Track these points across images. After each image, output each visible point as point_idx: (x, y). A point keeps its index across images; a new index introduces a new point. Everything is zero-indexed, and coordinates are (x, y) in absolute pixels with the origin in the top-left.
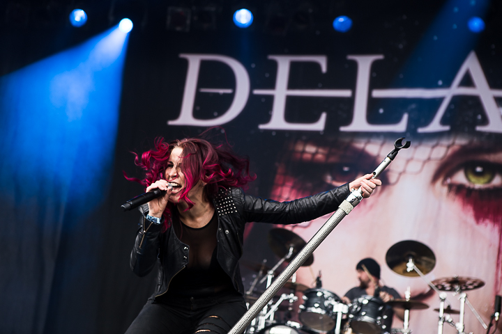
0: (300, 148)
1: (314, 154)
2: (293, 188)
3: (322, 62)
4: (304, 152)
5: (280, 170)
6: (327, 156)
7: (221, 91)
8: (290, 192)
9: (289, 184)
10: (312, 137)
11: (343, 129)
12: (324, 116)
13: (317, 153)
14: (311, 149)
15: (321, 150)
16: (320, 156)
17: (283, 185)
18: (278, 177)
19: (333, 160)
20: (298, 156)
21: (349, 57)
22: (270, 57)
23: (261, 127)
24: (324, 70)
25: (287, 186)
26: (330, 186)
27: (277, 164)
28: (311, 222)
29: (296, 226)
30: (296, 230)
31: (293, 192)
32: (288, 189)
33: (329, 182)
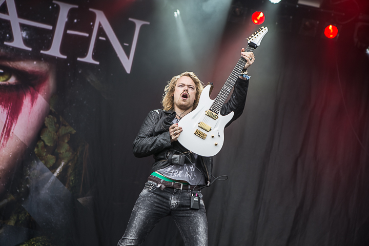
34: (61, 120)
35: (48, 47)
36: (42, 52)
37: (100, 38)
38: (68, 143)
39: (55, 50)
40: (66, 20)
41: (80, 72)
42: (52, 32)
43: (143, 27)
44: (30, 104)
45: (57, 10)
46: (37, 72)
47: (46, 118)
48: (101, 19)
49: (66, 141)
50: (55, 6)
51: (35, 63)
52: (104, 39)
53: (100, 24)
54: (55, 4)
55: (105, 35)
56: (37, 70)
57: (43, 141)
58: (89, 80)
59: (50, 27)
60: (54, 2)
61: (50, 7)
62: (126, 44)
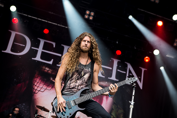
0: (44, 68)
1: (48, 71)
2: (40, 79)
3: (54, 44)
4: (45, 69)
5: (37, 73)
6: (52, 72)
7: (21, 45)
8: (39, 80)
9: (39, 78)
10: (48, 65)
11: (57, 65)
12: (52, 60)
13: (49, 70)
14: (47, 69)
15: (50, 70)
16: (50, 72)
17: (37, 78)
18: (36, 75)
19: (53, 73)
20: (43, 70)
21: (62, 45)
22: (38, 38)
23: (33, 59)
24: (54, 47)
25: (38, 78)
26: (52, 81)
27: (36, 71)
28: (44, 91)
29: (40, 91)
30: (40, 92)
31: (40, 80)
32: (39, 79)
33: (52, 80)
34: (119, 106)
35: (111, 76)
36: (109, 78)
37: (130, 74)
38: (122, 117)
39: (113, 78)
40: (117, 65)
41: (124, 87)
42: (112, 70)
43: (145, 71)
44: (106, 100)
45: (113, 62)
47: (113, 106)
48: (129, 67)
49: (122, 116)
51: (106, 82)
52: (131, 74)
53: (129, 69)
54: (112, 59)
55: (131, 73)
57: (113, 115)
58: (127, 91)
59: (111, 68)
60: (112, 58)
61: (110, 61)
62: (139, 77)
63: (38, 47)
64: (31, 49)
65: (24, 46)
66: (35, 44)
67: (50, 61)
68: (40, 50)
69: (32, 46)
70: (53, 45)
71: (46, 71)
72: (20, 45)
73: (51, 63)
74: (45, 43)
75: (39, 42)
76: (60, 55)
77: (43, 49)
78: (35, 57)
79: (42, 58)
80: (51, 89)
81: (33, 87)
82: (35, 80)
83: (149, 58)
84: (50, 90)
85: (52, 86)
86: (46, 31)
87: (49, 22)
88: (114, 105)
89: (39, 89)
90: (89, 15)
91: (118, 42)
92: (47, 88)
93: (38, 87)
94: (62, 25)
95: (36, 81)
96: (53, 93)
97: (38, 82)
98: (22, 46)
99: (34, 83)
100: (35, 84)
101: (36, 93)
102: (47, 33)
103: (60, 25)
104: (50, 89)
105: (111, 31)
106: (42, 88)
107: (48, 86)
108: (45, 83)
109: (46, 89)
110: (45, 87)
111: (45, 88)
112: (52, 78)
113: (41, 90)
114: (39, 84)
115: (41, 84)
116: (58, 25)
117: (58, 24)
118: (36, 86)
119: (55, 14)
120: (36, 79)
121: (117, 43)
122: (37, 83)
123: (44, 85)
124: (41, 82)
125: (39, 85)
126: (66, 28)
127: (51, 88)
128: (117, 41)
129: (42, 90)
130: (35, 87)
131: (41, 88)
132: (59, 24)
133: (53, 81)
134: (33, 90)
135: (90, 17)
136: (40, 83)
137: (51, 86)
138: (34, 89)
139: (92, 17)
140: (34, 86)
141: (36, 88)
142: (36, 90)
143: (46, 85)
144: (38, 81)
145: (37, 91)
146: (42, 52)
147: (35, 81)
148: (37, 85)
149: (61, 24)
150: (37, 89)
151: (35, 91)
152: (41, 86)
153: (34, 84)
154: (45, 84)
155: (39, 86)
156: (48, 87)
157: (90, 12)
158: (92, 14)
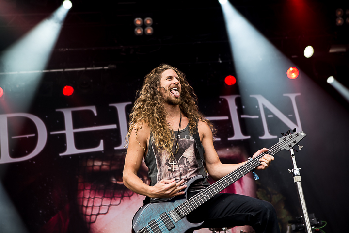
0: (90, 164)
1: (101, 166)
2: (91, 190)
3: (94, 109)
4: (94, 165)
5: (80, 181)
6: (110, 166)
7: (27, 136)
8: (90, 193)
9: (88, 188)
11: (116, 148)
12: (102, 141)
14: (98, 163)
15: (104, 163)
16: (105, 167)
17: (84, 189)
18: (79, 185)
19: (114, 168)
20: (91, 168)
21: (110, 105)
22: (57, 110)
23: (60, 155)
24: (96, 114)
25: (86, 190)
26: (116, 184)
27: (77, 177)
28: (108, 210)
29: (99, 214)
30: (99, 216)
31: (92, 192)
32: (88, 191)
33: (115, 182)
34: (270, 190)
35: (232, 134)
36: (229, 139)
37: (269, 116)
39: (238, 135)
40: (236, 107)
42: (230, 121)
44: (239, 185)
45: (225, 103)
46: (233, 156)
47: (257, 192)
48: (262, 101)
49: (283, 207)
50: (223, 100)
51: (228, 149)
52: (271, 116)
53: (263, 106)
54: (221, 99)
56: (232, 155)
59: (226, 118)
60: (221, 97)
61: (220, 102)
62: (290, 115)
63: (63, 128)
64: (49, 136)
65: (34, 135)
66: (55, 123)
67: (97, 145)
68: (70, 131)
69: (49, 130)
70: (91, 112)
71: (97, 168)
72: (26, 138)
73: (101, 148)
74: (74, 113)
75: (61, 117)
76: (114, 126)
77: (75, 127)
78: (64, 149)
79: (78, 146)
80: (120, 202)
81: (82, 213)
82: (82, 196)
83: (295, 70)
84: (119, 204)
85: (120, 196)
86: (68, 91)
87: (66, 70)
88: (260, 189)
89: (95, 211)
90: (144, 26)
91: (221, 60)
92: (111, 202)
93: (92, 207)
94: (96, 66)
95: (84, 197)
96: (127, 208)
97: (89, 197)
98: (29, 137)
99: (81, 204)
100: (85, 204)
101: (94, 222)
102: (71, 94)
103: (92, 67)
104: (118, 202)
105: (200, 42)
106: (102, 205)
107: (112, 197)
108: (104, 194)
109: (111, 205)
110: (106, 202)
111: (108, 205)
112: (116, 178)
113: (101, 212)
114: (92, 199)
115: (96, 199)
116: (88, 69)
117: (86, 67)
118: (87, 207)
119: (72, 49)
120: (82, 192)
121: (219, 63)
122: (88, 201)
123: (105, 199)
124: (95, 195)
125: (93, 202)
126: (105, 69)
127: (120, 199)
128: (219, 59)
129: (103, 211)
130: (86, 211)
131: (100, 207)
132: (89, 67)
133: (119, 184)
134: (86, 218)
135: (146, 29)
136: (94, 198)
137: (117, 196)
138: (86, 215)
139: (151, 28)
140: (84, 209)
141: (89, 211)
142: (92, 215)
143: (107, 197)
144: (87, 196)
145: (94, 217)
146: (76, 134)
147: (82, 199)
148: (90, 205)
149: (94, 66)
150: (93, 213)
151: (90, 219)
152: (98, 202)
153: (83, 206)
154: (105, 196)
155: (95, 205)
156: (113, 200)
157: (143, 19)
158: (149, 21)
